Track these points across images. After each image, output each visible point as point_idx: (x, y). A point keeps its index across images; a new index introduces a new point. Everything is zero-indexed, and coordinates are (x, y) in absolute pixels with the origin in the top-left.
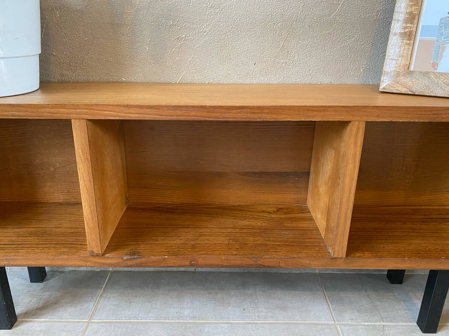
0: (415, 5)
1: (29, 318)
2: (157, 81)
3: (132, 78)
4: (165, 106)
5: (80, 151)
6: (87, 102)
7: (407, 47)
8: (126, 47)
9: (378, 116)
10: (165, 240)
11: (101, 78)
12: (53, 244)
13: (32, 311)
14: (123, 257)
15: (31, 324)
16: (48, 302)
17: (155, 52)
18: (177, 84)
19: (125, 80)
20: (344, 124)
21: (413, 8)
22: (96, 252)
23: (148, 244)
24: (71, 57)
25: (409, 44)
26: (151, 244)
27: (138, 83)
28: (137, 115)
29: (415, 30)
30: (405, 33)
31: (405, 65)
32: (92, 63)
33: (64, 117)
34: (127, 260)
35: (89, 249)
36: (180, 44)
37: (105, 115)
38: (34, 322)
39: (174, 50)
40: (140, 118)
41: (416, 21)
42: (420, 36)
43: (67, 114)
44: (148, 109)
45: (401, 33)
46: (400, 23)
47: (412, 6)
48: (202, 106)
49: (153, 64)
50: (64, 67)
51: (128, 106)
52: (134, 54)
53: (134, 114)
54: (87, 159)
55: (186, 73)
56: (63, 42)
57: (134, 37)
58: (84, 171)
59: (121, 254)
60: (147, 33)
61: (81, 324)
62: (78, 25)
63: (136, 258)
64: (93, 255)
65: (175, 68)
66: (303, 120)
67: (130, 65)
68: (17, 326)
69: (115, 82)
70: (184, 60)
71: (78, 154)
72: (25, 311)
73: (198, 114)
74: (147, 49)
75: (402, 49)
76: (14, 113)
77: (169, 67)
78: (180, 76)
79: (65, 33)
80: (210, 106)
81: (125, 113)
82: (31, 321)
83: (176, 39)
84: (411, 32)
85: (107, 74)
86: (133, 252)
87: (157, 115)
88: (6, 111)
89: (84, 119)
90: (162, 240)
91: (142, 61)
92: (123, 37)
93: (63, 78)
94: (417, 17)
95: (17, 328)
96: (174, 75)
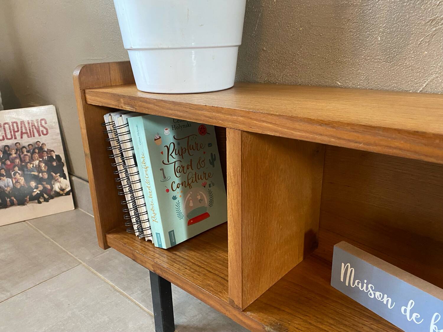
2: (385, 88)
3: (350, 81)
4: (348, 124)
5: (232, 171)
8: (348, 37)
11: (311, 80)
14: (265, 326)
17: (390, 43)
18: (417, 93)
19: (340, 84)
22: (236, 303)
24: (282, 52)
27: (357, 89)
32: (303, 61)
35: (229, 295)
36: (435, 30)
39: (422, 41)
40: (307, 138)
44: (320, 125)
49: (384, 63)
50: (273, 65)
52: (359, 47)
53: (300, 131)
54: (238, 183)
55: (438, 77)
56: (276, 33)
57: (362, 23)
58: (233, 197)
59: (265, 320)
60: (382, 15)
62: (294, 11)
64: (233, 305)
65: (418, 68)
67: (350, 63)
69: (327, 86)
70: (437, 56)
71: (229, 173)
74: (379, 39)
77: (409, 67)
78: (425, 82)
79: (279, 23)
83: (428, 22)
85: (319, 75)
86: (280, 325)
87: (334, 137)
89: (239, 130)
91: (369, 58)
92: (347, 23)
96: (415, 80)
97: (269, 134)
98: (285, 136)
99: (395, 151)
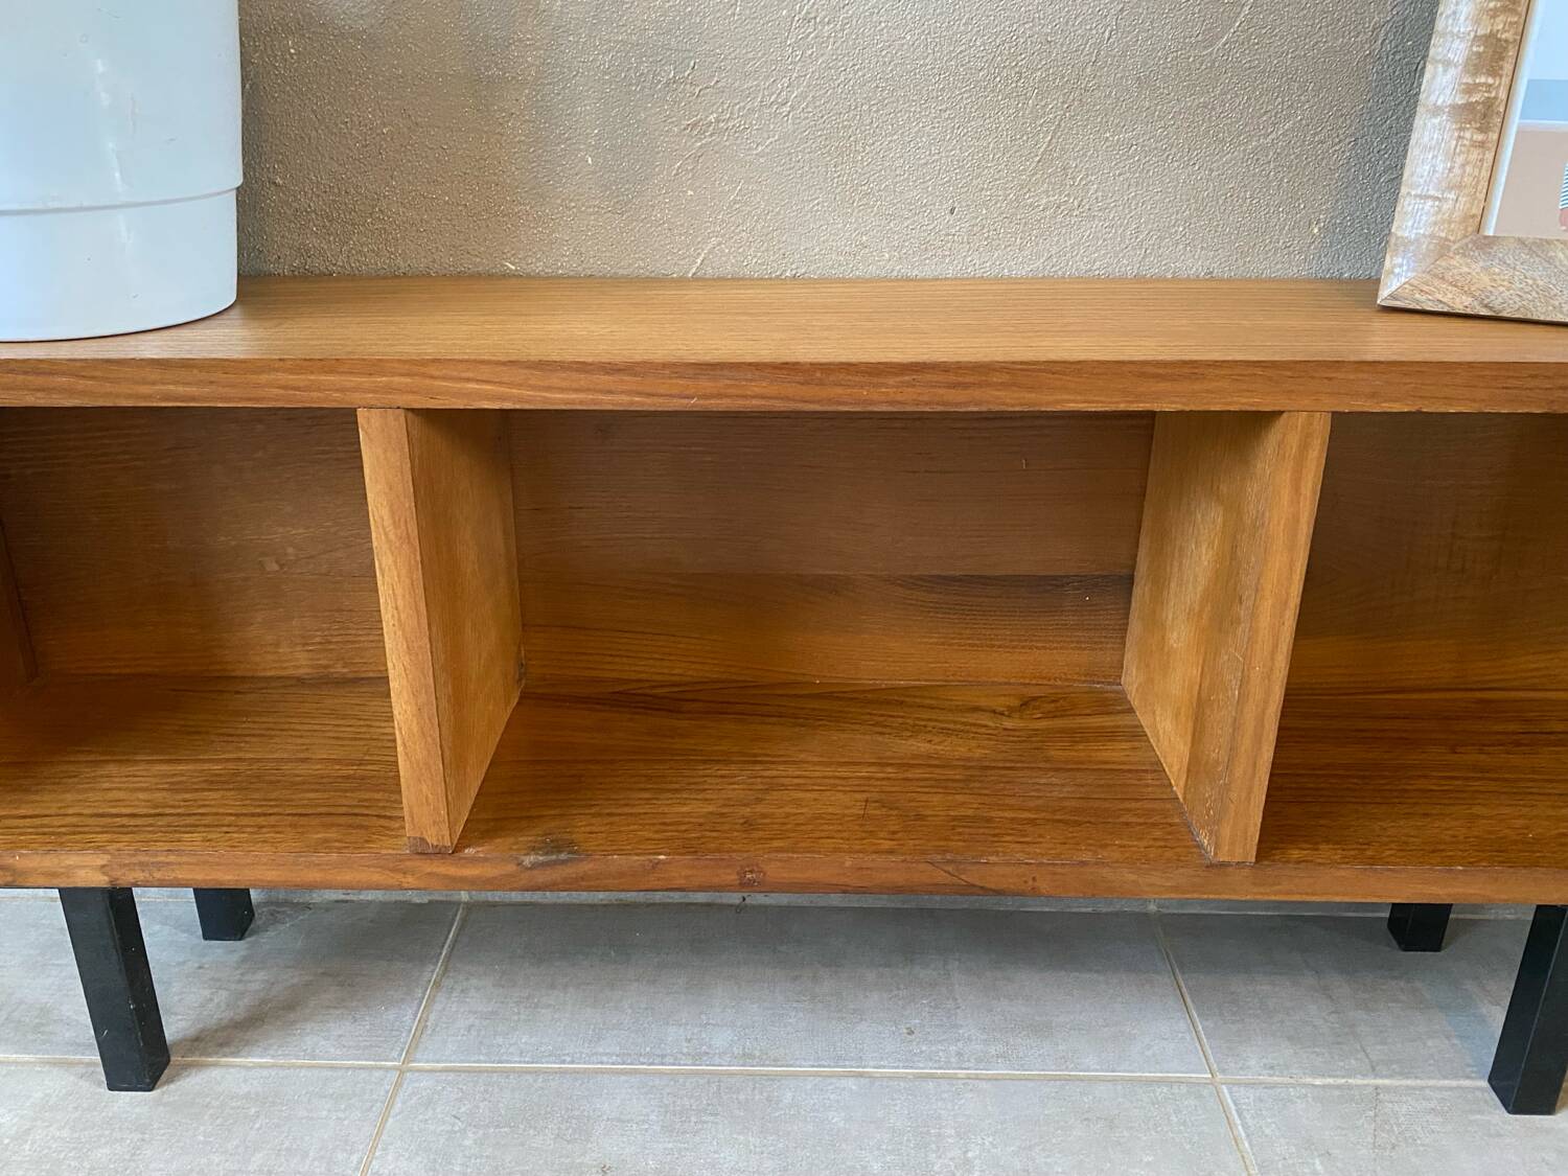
0: (1505, 9)
1: (209, 1055)
2: (621, 272)
3: (539, 260)
4: (665, 366)
5: (385, 512)
6: (409, 349)
7: (1475, 155)
8: (517, 155)
9: (1373, 395)
10: (655, 802)
11: (434, 261)
12: (289, 815)
13: (216, 1031)
14: (523, 858)
15: (215, 1073)
16: (263, 1002)
17: (615, 172)
18: (688, 280)
19: (513, 268)
20: (1256, 423)
21: (1498, 20)
22: (432, 840)
23: (600, 815)
24: (336, 190)
25: (1482, 145)
26: (610, 815)
27: (561, 277)
28: (574, 396)
29: (1503, 95)
30: (1469, 107)
31: (1467, 217)
32: (403, 212)
33: (335, 400)
34: (534, 866)
35: (409, 831)
36: (701, 147)
37: (469, 395)
38: (228, 1066)
39: (679, 168)
40: (581, 403)
41: (1508, 67)
42: (1522, 117)
43: (342, 390)
44: (608, 373)
45: (1454, 107)
46: (1452, 72)
47: (1494, 14)
48: (787, 363)
49: (610, 214)
50: (311, 224)
51: (543, 366)
52: (546, 179)
54: (409, 537)
55: (719, 244)
56: (309, 139)
57: (545, 123)
58: (396, 578)
59: (515, 847)
60: (588, 108)
61: (377, 1074)
62: (357, 83)
63: (563, 862)
64: (423, 851)
65: (682, 225)
66: (1122, 407)
67: (531, 218)
68: (170, 1081)
69: (480, 275)
70: (712, 199)
71: (379, 520)
72: (192, 1032)
73: (773, 390)
74: (590, 162)
75: (1460, 160)
76: (171, 387)
77: (664, 223)
78: (699, 254)
79: (314, 111)
80: (811, 364)
81: (533, 388)
82: (215, 1065)
83: (685, 129)
84: (1489, 104)
85: (454, 247)
86: (552, 841)
87: (639, 394)
88: (145, 382)
89: (398, 408)
90: (643, 802)
91: (573, 204)
92: (508, 122)
93: (309, 260)
94: (1512, 53)
95: (172, 1086)
96: (679, 250)
97: (486, 407)
98: (527, 407)
99: (754, 402)
